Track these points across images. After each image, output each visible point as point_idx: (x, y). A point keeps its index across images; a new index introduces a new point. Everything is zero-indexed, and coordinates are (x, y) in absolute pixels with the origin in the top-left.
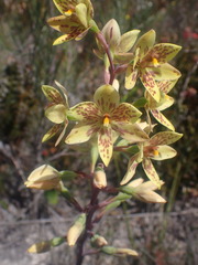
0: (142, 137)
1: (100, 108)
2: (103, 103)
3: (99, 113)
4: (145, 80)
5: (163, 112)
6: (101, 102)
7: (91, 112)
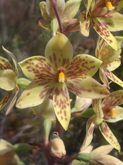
0: (101, 93)
1: (53, 65)
2: (55, 59)
3: (52, 71)
4: (98, 29)
5: (113, 72)
6: (53, 58)
7: (44, 69)
